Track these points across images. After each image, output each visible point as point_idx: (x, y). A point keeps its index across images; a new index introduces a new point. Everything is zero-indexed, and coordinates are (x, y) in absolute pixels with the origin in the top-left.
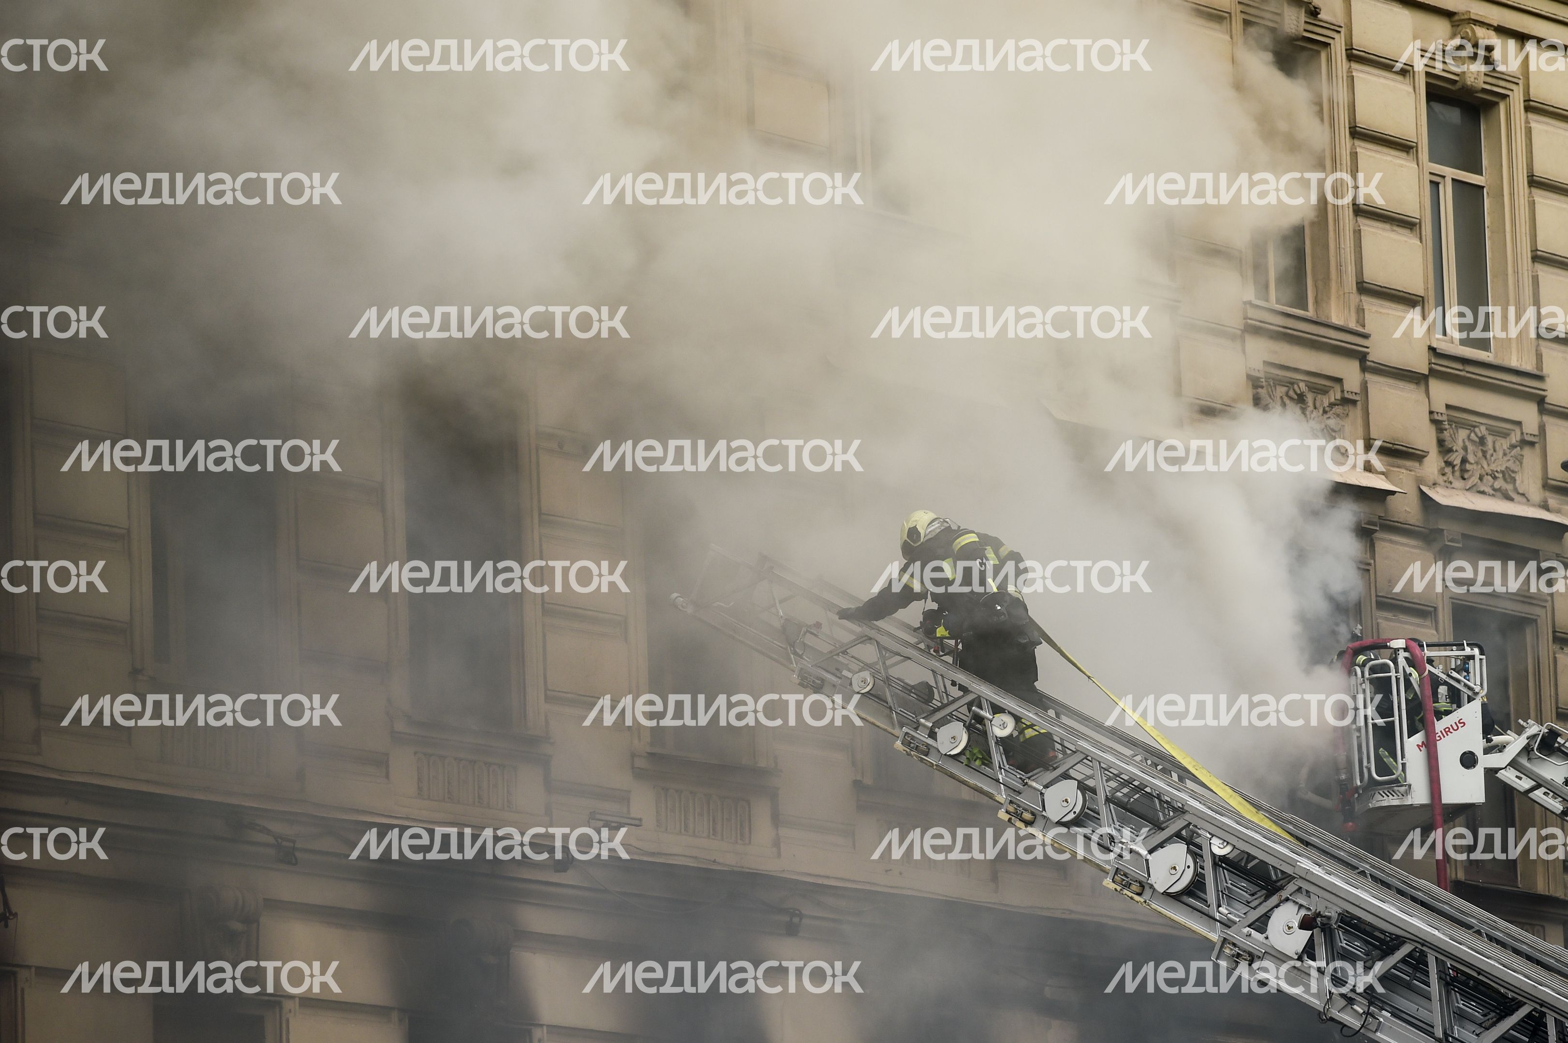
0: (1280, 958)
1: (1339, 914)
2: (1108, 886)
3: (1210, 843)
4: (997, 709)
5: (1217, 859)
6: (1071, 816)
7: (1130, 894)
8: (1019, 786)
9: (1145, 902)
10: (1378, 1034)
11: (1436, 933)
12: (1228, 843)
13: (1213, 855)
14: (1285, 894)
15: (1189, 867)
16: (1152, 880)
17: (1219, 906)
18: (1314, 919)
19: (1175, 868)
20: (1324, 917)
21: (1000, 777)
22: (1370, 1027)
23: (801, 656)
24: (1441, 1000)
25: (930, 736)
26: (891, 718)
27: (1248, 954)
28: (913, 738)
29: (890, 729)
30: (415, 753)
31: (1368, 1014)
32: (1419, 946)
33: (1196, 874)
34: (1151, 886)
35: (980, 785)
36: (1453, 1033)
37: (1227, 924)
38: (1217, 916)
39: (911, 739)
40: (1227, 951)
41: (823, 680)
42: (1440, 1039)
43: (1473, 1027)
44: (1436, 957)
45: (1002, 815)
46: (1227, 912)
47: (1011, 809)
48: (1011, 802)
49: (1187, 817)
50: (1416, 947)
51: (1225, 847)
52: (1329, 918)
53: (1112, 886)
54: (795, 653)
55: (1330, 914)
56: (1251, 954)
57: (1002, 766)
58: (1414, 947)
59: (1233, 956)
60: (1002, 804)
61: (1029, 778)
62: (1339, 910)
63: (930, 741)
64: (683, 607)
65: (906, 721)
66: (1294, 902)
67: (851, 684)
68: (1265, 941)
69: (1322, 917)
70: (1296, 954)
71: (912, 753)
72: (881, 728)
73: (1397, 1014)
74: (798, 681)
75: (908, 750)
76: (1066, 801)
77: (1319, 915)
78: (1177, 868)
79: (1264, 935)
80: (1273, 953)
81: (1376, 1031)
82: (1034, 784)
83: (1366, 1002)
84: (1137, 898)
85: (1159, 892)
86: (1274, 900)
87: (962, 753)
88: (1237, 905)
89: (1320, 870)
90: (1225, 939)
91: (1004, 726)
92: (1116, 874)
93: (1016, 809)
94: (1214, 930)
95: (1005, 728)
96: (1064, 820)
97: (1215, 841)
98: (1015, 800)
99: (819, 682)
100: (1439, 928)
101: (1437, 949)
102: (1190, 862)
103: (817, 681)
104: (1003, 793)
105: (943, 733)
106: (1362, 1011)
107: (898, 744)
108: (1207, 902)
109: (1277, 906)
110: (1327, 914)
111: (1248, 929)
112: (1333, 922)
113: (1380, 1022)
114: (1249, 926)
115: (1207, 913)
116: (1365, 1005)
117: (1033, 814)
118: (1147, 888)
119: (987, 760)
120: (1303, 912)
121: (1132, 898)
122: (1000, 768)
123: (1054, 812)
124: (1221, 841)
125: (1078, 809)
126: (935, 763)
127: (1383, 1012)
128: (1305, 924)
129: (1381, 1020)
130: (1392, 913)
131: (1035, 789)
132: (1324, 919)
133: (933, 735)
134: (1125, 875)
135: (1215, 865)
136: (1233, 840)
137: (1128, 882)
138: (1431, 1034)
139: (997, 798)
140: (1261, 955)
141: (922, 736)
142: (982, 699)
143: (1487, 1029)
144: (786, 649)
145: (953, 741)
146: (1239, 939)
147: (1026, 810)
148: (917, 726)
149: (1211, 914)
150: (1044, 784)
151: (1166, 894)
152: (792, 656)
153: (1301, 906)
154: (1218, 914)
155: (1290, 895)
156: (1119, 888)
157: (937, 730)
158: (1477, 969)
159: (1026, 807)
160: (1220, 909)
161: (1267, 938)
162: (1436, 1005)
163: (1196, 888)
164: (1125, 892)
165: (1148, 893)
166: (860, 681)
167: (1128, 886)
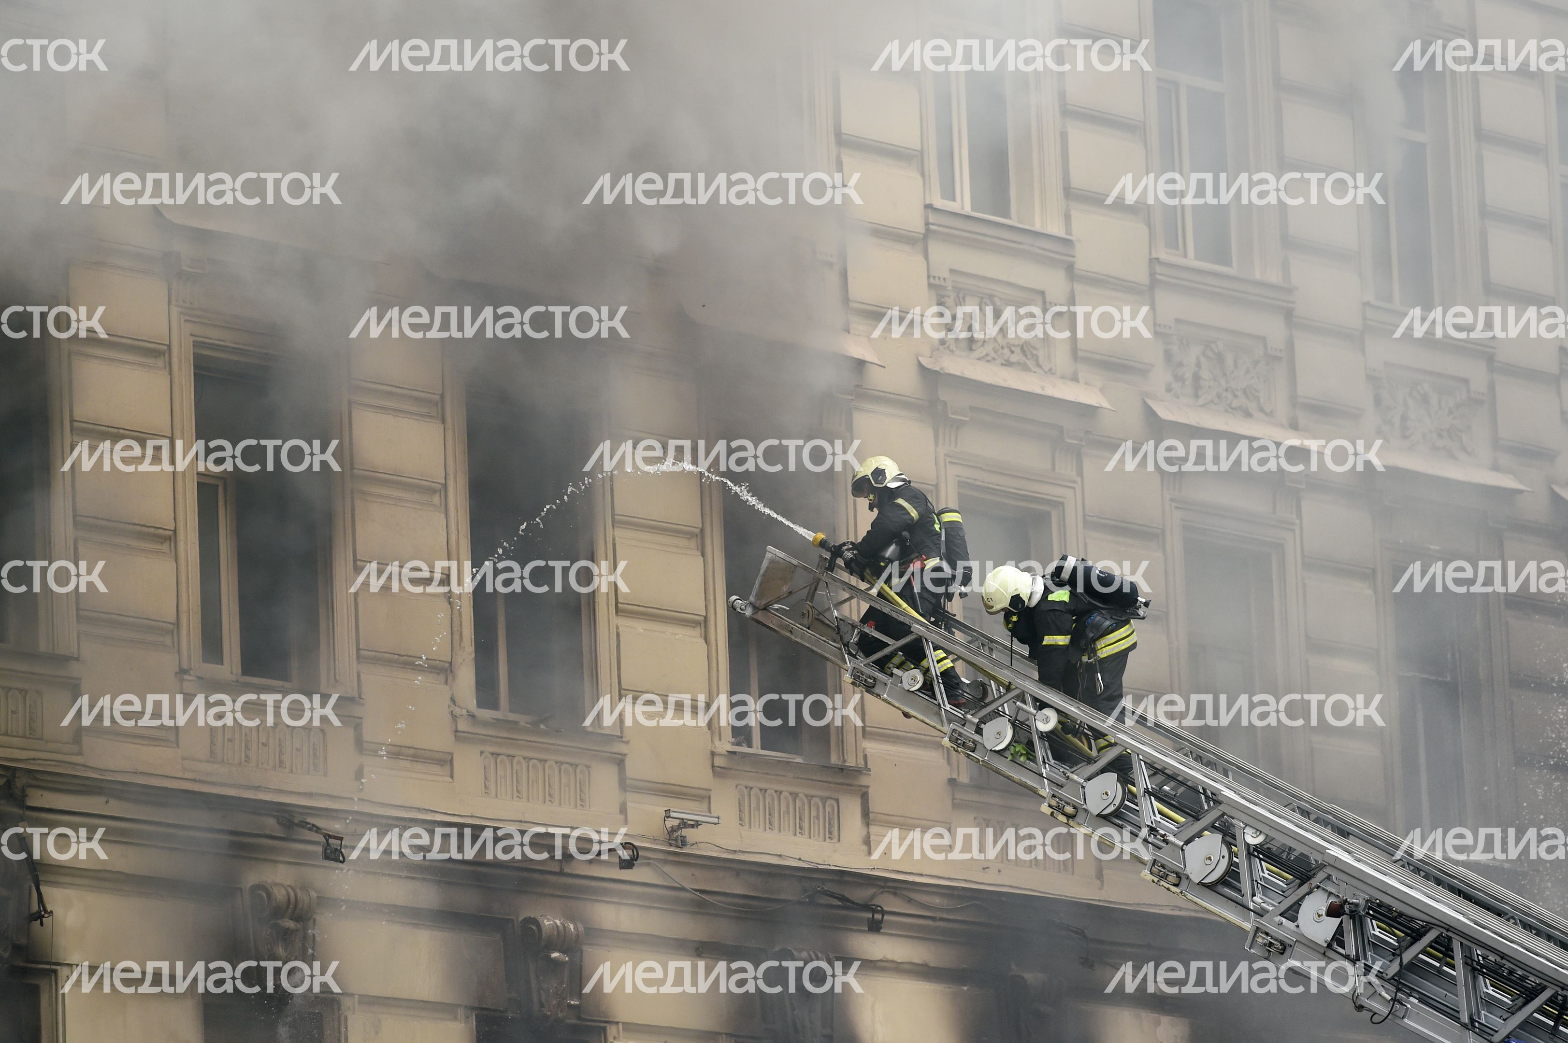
0: (1310, 945)
1: (1367, 901)
2: (1146, 877)
3: (1244, 833)
4: (1042, 705)
5: (1252, 850)
6: (1111, 809)
7: (1167, 886)
8: (1063, 780)
9: (1181, 892)
10: (1406, 1020)
11: (1461, 918)
12: (1261, 832)
13: (1248, 846)
14: (1314, 882)
15: (1223, 857)
16: (1188, 871)
17: (1254, 895)
18: (1342, 906)
19: (1210, 858)
20: (1351, 904)
21: (1044, 771)
22: (1398, 1013)
23: (854, 656)
24: (1466, 985)
25: (976, 732)
26: (940, 715)
27: (1280, 942)
28: (960, 734)
29: (939, 727)
30: (482, 753)
31: (1394, 1000)
32: (1444, 931)
33: (1231, 863)
34: (1188, 877)
35: (1024, 780)
36: (1480, 1019)
37: (1260, 913)
38: (1251, 905)
39: (959, 735)
40: (1260, 940)
41: (875, 679)
42: (1466, 1024)
43: (1501, 1013)
44: (1461, 943)
45: (1045, 809)
46: (1261, 901)
47: (1054, 803)
48: (1054, 796)
49: (1221, 807)
50: (1442, 933)
51: (1257, 836)
52: (1357, 905)
53: (1150, 877)
54: (850, 654)
55: (1357, 901)
56: (1282, 943)
57: (1046, 761)
58: (1439, 932)
59: (1265, 945)
60: (1044, 798)
61: (1072, 772)
62: (1367, 897)
63: (977, 737)
64: (741, 609)
65: (954, 718)
66: (1324, 889)
67: (901, 682)
68: (1295, 929)
69: (1349, 904)
70: (1326, 942)
71: (959, 749)
72: (930, 726)
73: (1424, 1000)
74: (851, 680)
75: (956, 747)
76: (1107, 794)
77: (1346, 901)
78: (1212, 858)
79: (1296, 924)
80: (1303, 941)
81: (1404, 1017)
82: (1075, 777)
83: (1393, 989)
84: (1173, 889)
85: (1194, 883)
86: (1305, 888)
87: (1006, 748)
88: (1272, 894)
89: (1349, 857)
90: (1258, 928)
91: (1047, 720)
92: (1153, 865)
93: (1058, 803)
94: (1247, 920)
95: (1047, 722)
96: (1104, 813)
97: (1248, 830)
98: (1056, 794)
99: (871, 681)
100: (1464, 913)
101: (1462, 935)
102: (1225, 852)
103: (869, 680)
104: (1047, 787)
105: (989, 729)
106: (1390, 998)
107: (946, 739)
108: (1241, 891)
109: (1308, 893)
110: (1354, 901)
111: (1280, 917)
112: (1361, 909)
113: (1408, 1008)
114: (1280, 915)
115: (1241, 903)
116: (1393, 991)
117: (1075, 807)
118: (1183, 878)
119: (1031, 755)
120: (1332, 899)
121: (1168, 889)
122: (1044, 762)
123: (1095, 805)
124: (1254, 831)
125: (1117, 802)
126: (981, 759)
127: (1411, 998)
128: (1333, 911)
129: (1409, 1006)
130: (1418, 899)
131: (1076, 782)
132: (1352, 906)
133: (979, 731)
134: (1163, 866)
135: (1250, 854)
136: (1266, 829)
137: (1165, 873)
138: (1457, 1019)
139: (1040, 793)
140: (1292, 944)
141: (969, 732)
142: (1026, 694)
143: (1513, 1014)
144: (840, 649)
145: (998, 736)
146: (1272, 929)
147: (1068, 804)
148: (964, 722)
149: (1245, 903)
150: (1085, 777)
151: (1201, 884)
152: (846, 656)
153: (1330, 894)
154: (1252, 903)
155: (1320, 883)
156: (1156, 880)
157: (983, 726)
158: (1500, 954)
159: (1069, 801)
160: (1254, 898)
161: (1298, 926)
162: (1462, 990)
163: (1230, 878)
164: (1162, 883)
165: (1184, 883)
166: (910, 679)
167: (1164, 877)
